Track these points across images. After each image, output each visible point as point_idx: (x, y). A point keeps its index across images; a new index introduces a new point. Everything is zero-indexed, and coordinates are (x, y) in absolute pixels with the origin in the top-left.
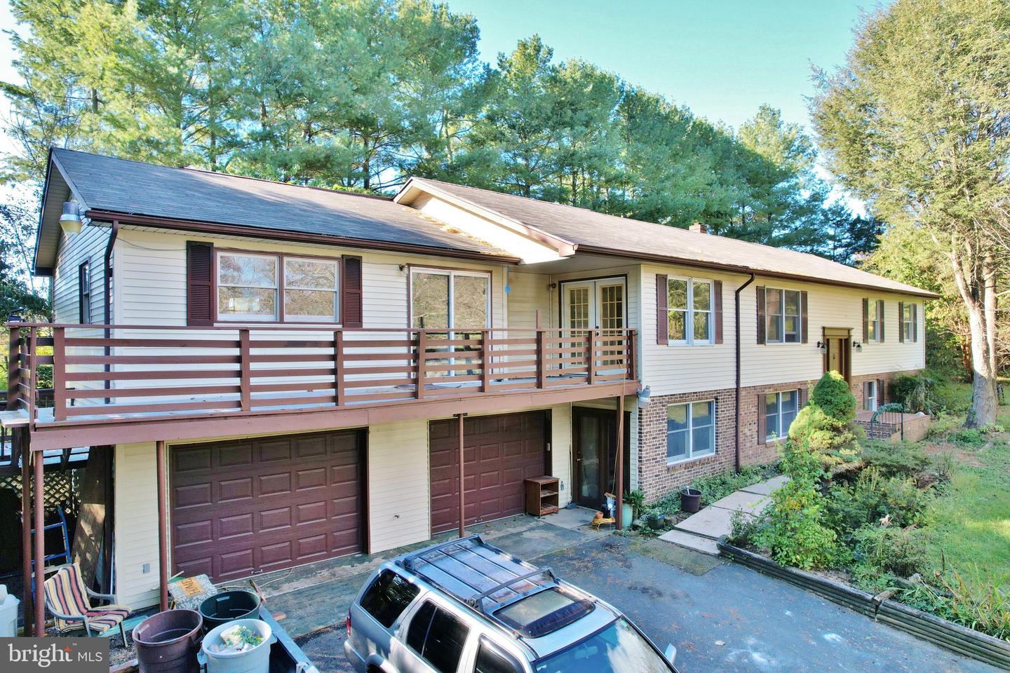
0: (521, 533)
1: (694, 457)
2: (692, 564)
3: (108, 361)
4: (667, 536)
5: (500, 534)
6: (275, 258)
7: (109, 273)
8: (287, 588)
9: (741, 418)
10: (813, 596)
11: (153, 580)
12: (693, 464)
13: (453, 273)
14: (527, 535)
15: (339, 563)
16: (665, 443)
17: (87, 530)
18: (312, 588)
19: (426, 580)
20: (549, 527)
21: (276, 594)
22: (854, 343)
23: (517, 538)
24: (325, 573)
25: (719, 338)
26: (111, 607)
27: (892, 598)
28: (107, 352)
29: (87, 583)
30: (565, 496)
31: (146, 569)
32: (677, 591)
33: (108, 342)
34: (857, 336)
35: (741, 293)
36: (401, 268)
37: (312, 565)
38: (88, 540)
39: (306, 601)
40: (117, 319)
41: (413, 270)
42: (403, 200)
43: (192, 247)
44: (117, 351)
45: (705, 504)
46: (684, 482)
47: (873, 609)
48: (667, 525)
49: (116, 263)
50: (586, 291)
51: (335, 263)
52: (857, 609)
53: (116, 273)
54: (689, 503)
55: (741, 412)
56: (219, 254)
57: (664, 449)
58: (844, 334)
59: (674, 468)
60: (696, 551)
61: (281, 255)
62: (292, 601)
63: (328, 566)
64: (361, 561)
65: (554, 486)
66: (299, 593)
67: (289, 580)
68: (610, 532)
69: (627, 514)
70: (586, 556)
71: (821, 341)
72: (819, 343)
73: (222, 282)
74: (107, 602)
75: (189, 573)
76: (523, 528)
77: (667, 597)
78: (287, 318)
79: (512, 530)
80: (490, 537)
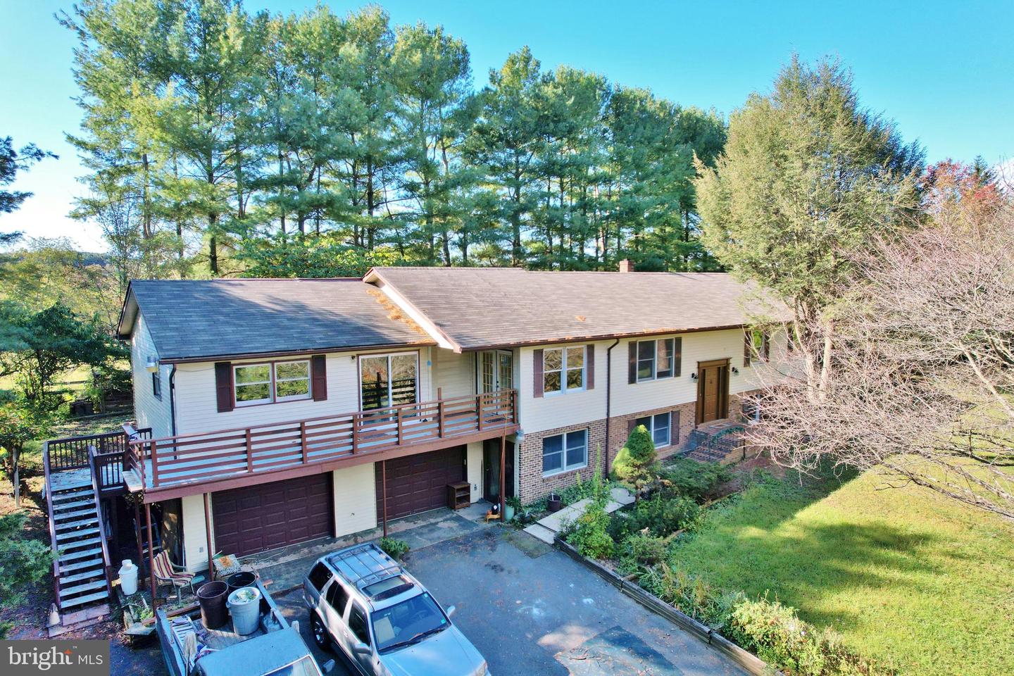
0: (437, 523)
1: (566, 469)
2: (535, 551)
3: (175, 454)
4: (530, 529)
5: (424, 523)
6: (270, 365)
7: (172, 386)
8: (282, 560)
9: (610, 439)
10: (596, 574)
11: (204, 557)
12: (566, 475)
13: (390, 355)
14: (440, 525)
15: (315, 544)
16: (541, 463)
17: (168, 526)
18: (296, 561)
19: (337, 569)
20: (459, 519)
21: (275, 564)
22: (733, 368)
23: (433, 527)
24: (306, 550)
25: (591, 384)
26: (184, 573)
27: (631, 580)
28: (175, 449)
29: (171, 561)
30: (476, 494)
31: (201, 550)
32: (514, 569)
33: (175, 445)
34: (737, 362)
35: (612, 350)
36: (353, 357)
37: (299, 544)
38: (168, 533)
39: (291, 569)
40: (179, 433)
41: (361, 357)
42: (369, 281)
43: (218, 367)
44: (180, 448)
45: (566, 505)
46: (555, 488)
47: (619, 585)
48: (532, 521)
49: (176, 381)
50: (491, 355)
51: (308, 361)
52: (614, 585)
53: (176, 386)
54: (553, 505)
55: (611, 434)
56: (235, 368)
57: (541, 467)
58: (722, 364)
59: (548, 479)
60: (542, 540)
61: (273, 362)
62: (283, 569)
63: (309, 546)
64: (329, 542)
65: (467, 489)
66: (288, 564)
67: (284, 555)
68: (494, 524)
69: (510, 512)
70: (470, 542)
71: (696, 372)
72: (693, 375)
73: (237, 382)
74: (181, 570)
75: (225, 553)
76: (441, 519)
77: (505, 572)
78: (278, 399)
79: (432, 521)
80: (416, 526)
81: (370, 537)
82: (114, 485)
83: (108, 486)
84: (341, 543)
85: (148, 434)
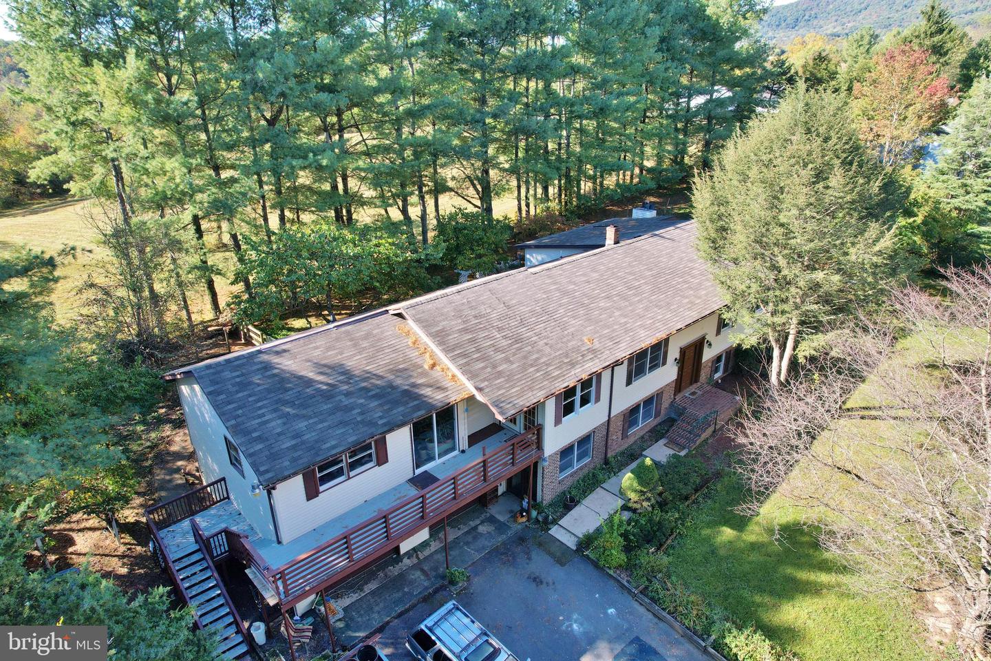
0: (476, 527)
1: (576, 467)
2: (562, 557)
4: (554, 531)
5: (465, 528)
8: (367, 590)
9: (610, 433)
10: (613, 582)
12: (576, 472)
14: (479, 529)
15: (386, 565)
18: (378, 589)
20: (493, 520)
21: (362, 594)
22: (707, 342)
23: (475, 532)
24: (381, 574)
25: (597, 398)
27: (642, 591)
32: (550, 580)
34: (711, 335)
35: (616, 367)
39: (378, 599)
42: (395, 313)
45: (579, 502)
46: (568, 485)
47: (633, 595)
48: (553, 522)
52: (629, 593)
55: (611, 429)
57: (558, 472)
58: (699, 342)
59: (563, 480)
60: (565, 545)
62: (371, 599)
63: (382, 568)
64: (397, 562)
66: (373, 593)
67: (366, 582)
68: (523, 525)
70: (509, 550)
71: (678, 357)
72: (676, 360)
76: (478, 522)
77: (545, 585)
78: (352, 474)
79: (472, 524)
80: (461, 532)
81: (427, 552)
82: (222, 554)
83: (218, 556)
84: (406, 561)
85: (223, 482)
